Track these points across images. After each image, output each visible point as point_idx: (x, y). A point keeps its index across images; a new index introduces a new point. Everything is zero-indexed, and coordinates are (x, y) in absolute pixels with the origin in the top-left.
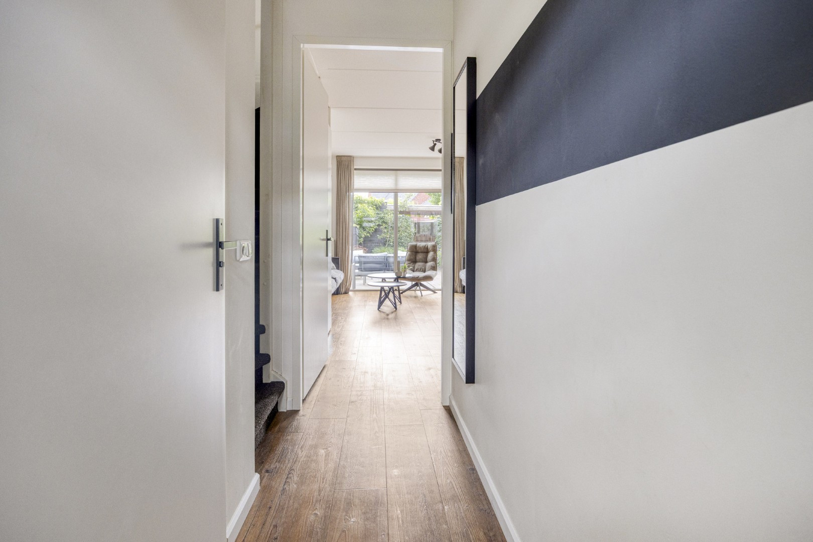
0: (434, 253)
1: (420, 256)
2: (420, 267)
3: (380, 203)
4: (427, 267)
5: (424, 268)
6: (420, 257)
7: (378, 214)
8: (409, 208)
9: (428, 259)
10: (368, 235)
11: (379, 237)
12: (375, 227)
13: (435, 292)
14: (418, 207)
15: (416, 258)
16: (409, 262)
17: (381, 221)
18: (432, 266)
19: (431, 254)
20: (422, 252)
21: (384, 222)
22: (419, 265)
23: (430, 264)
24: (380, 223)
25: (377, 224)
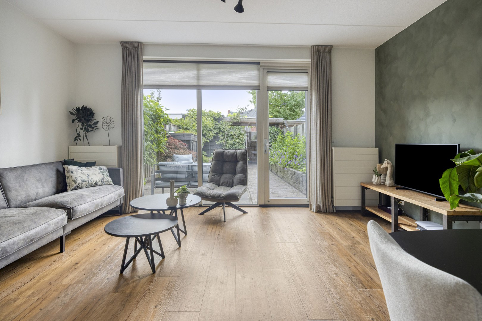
0: (244, 163)
2: (226, 180)
3: (218, 116)
4: (235, 182)
5: (231, 181)
6: (228, 167)
7: (216, 124)
8: (241, 120)
9: (237, 170)
10: (208, 141)
11: (217, 143)
12: (214, 135)
13: (245, 213)
14: (248, 119)
15: (222, 168)
16: (214, 173)
17: (219, 130)
18: (240, 179)
19: (240, 164)
20: (230, 162)
21: (221, 131)
22: (225, 177)
23: (239, 176)
24: (218, 132)
25: (215, 132)
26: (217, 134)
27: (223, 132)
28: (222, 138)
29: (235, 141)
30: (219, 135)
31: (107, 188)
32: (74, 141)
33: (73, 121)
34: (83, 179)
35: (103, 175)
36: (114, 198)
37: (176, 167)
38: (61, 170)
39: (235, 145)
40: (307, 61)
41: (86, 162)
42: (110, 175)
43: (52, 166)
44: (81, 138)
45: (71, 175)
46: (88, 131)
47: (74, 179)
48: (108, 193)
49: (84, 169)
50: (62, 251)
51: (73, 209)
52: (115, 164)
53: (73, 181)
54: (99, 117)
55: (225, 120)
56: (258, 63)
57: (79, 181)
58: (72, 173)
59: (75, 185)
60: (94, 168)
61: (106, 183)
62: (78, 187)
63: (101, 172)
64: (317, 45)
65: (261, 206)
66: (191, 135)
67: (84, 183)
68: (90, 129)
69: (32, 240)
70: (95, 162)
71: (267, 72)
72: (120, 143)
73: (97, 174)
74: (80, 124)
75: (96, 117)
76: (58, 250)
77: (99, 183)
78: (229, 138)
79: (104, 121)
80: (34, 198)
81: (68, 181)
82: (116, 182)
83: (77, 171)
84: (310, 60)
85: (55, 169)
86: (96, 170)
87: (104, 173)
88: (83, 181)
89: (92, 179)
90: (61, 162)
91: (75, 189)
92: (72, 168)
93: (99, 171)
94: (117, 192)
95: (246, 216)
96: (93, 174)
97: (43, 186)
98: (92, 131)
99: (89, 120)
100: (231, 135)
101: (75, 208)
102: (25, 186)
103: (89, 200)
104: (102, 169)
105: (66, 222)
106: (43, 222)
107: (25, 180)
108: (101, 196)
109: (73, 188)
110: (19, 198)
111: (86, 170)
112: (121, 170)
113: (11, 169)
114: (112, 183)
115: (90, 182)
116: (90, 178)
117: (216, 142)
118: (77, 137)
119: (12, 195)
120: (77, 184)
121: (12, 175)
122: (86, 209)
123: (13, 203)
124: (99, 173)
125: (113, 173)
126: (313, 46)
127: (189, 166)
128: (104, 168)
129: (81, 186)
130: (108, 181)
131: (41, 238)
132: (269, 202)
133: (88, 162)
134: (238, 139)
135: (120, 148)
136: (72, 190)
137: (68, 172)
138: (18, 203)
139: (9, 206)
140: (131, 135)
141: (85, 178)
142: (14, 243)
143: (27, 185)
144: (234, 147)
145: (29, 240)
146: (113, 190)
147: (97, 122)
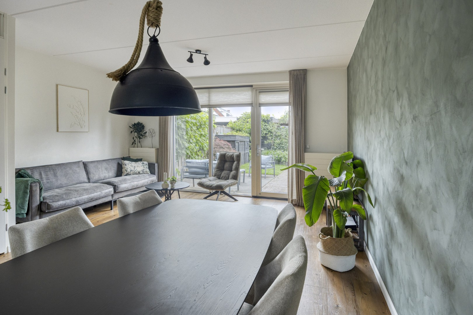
0: (238, 163)
1: (227, 165)
2: (224, 175)
4: (231, 176)
5: (228, 176)
9: (232, 168)
13: (236, 200)
15: (224, 166)
16: (217, 170)
17: (268, 131)
18: (233, 175)
19: (235, 164)
20: (229, 161)
21: (270, 131)
22: (224, 173)
23: (233, 172)
24: (267, 133)
25: (264, 133)
26: (266, 134)
27: (271, 133)
28: (270, 138)
29: (282, 141)
30: (267, 135)
31: (144, 176)
32: (132, 144)
33: (131, 132)
34: (131, 169)
35: (144, 167)
36: (147, 182)
37: (197, 163)
38: (120, 163)
39: (282, 144)
40: (286, 82)
41: (136, 159)
42: (149, 168)
43: (115, 161)
44: (136, 143)
45: (125, 166)
46: (140, 138)
47: (126, 169)
48: (143, 178)
49: (133, 164)
50: (111, 209)
51: (117, 186)
52: (153, 160)
53: (125, 170)
54: (147, 129)
55: (273, 121)
56: (251, 86)
57: (129, 170)
58: (126, 165)
59: (126, 173)
60: (139, 162)
61: (145, 173)
62: (128, 174)
63: (143, 165)
64: (293, 70)
65: (254, 197)
66: (236, 137)
67: (132, 172)
68: (141, 137)
69: (92, 199)
70: (142, 159)
71: (259, 92)
72: (158, 146)
73: (140, 166)
74: (136, 134)
75: (145, 129)
76: (110, 209)
77: (141, 173)
78: (277, 138)
79: (149, 132)
80: (103, 179)
81: (123, 170)
82: (152, 172)
83: (128, 164)
84: (289, 82)
85: (117, 162)
86: (140, 164)
87: (144, 166)
88: (131, 171)
89: (136, 169)
90: (121, 158)
91: (126, 175)
92: (126, 162)
93: (142, 165)
94: (151, 179)
95: (236, 203)
96: (137, 166)
97: (109, 172)
98: (142, 138)
99: (141, 131)
100: (279, 136)
101: (118, 186)
102: (98, 172)
103: (129, 182)
104: (144, 164)
105: (112, 193)
106: (99, 191)
107: (99, 168)
108: (137, 180)
109: (125, 174)
110: (95, 178)
111: (134, 164)
112: (156, 165)
113: (92, 162)
114: (149, 173)
115: (135, 171)
116: (135, 169)
117: (265, 141)
118: (134, 142)
119: (91, 176)
120: (128, 172)
121: (92, 165)
122: (125, 187)
123: (91, 180)
124: (141, 166)
125: (151, 166)
126: (290, 71)
127: (205, 163)
128: (146, 163)
129: (129, 174)
130: (147, 171)
131: (96, 199)
132: (260, 194)
133: (137, 159)
134: (285, 139)
135: (157, 150)
136: (125, 176)
137: (124, 164)
138: (94, 181)
139: (89, 182)
140: (164, 141)
141: (133, 169)
142: (82, 199)
143: (99, 171)
144: (281, 147)
145: (90, 199)
146: (148, 177)
147: (146, 132)
